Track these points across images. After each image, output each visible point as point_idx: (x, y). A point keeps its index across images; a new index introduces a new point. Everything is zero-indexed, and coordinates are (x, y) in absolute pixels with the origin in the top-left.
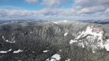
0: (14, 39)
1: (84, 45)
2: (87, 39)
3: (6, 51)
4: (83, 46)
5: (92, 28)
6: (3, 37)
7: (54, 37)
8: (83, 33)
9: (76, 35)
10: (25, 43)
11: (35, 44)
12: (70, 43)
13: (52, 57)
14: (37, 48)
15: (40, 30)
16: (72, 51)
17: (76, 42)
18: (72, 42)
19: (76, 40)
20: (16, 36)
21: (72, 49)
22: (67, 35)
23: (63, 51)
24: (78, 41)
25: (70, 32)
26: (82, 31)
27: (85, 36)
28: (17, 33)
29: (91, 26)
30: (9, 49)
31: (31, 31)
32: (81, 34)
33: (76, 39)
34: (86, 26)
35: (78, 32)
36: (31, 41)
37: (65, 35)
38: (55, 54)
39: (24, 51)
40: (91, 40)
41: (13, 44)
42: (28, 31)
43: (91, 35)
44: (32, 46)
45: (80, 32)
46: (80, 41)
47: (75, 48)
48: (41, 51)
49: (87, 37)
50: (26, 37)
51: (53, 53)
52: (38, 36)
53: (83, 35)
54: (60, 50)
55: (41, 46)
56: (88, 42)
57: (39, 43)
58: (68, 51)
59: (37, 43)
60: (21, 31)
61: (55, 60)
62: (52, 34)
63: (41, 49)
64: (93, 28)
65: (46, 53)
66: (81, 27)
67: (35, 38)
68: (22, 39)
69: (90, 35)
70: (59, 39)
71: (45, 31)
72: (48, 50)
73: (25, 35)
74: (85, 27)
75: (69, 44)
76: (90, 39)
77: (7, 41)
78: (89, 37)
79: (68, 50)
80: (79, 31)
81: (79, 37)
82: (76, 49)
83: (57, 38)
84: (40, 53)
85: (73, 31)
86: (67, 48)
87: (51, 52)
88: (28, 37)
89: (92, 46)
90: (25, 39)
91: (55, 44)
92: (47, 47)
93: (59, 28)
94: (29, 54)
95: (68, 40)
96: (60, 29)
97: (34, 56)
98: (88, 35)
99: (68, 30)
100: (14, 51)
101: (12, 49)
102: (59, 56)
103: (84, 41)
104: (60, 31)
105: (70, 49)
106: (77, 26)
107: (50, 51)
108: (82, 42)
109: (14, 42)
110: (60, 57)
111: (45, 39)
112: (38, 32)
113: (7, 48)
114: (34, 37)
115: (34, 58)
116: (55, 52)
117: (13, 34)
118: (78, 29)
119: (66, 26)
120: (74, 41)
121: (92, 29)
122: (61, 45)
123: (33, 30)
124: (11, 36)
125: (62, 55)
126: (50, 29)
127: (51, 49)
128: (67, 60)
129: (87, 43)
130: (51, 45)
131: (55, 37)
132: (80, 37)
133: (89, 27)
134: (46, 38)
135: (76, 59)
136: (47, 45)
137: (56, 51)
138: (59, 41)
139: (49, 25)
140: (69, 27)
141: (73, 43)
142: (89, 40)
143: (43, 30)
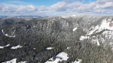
0: (14, 33)
1: (99, 42)
2: (104, 34)
3: (3, 46)
4: (98, 44)
5: (109, 21)
6: (3, 31)
7: (60, 32)
8: (97, 27)
9: (87, 30)
10: (26, 38)
11: (38, 39)
12: (81, 39)
13: (57, 56)
14: (39, 45)
15: (45, 24)
16: (83, 50)
17: (88, 39)
18: (82, 38)
19: (88, 36)
20: (16, 30)
21: (83, 46)
22: (76, 30)
23: (71, 49)
24: (90, 37)
25: (80, 27)
26: (96, 25)
27: (99, 31)
28: (18, 27)
29: (108, 19)
30: (7, 44)
31: (34, 25)
32: (94, 29)
33: (88, 34)
34: (101, 20)
35: (90, 26)
36: (33, 35)
37: (74, 30)
38: (61, 52)
39: (23, 47)
40: (109, 37)
41: (12, 39)
42: (31, 24)
43: (109, 30)
44: (34, 42)
45: (93, 27)
46: (94, 37)
47: (88, 45)
48: (44, 48)
49: (103, 33)
50: (28, 31)
51: (59, 50)
52: (42, 31)
53: (97, 30)
54: (68, 48)
55: (45, 42)
56: (104, 38)
57: (42, 38)
58: (78, 50)
59: (40, 39)
60: (22, 25)
61: (60, 60)
62: (58, 28)
63: (45, 46)
64: (111, 21)
65: (50, 50)
66: (94, 21)
67: (39, 33)
68: (23, 33)
69: (107, 30)
70: (67, 35)
71: (51, 25)
72: (53, 47)
73: (27, 29)
74: (99, 20)
75: (79, 40)
76: (108, 35)
77: (7, 35)
78: (106, 32)
79: (78, 48)
80: (92, 25)
81: (91, 33)
82: (89, 47)
83: (65, 33)
84: (42, 50)
85: (84, 26)
86: (77, 45)
87: (57, 50)
88: (31, 32)
89: (110, 43)
90: (27, 33)
91: (61, 40)
92: (52, 43)
93: (66, 22)
94: (29, 51)
95: (78, 35)
96: (68, 24)
97: (34, 53)
98: (104, 30)
99: (77, 24)
100: (12, 46)
101: (10, 45)
102: (67, 54)
103: (99, 38)
104: (68, 25)
105: (81, 47)
106: (88, 20)
107: (55, 49)
108: (97, 39)
109: (14, 36)
110: (68, 56)
111: (50, 35)
112: (43, 26)
113: (5, 43)
114: (37, 32)
115: (34, 56)
116: (61, 50)
117: (13, 28)
118: (90, 24)
119: (75, 20)
120: (86, 37)
121: (109, 23)
122: (68, 42)
123: (36, 24)
124: (11, 29)
125: (71, 54)
126: (56, 23)
127: (56, 46)
128: (77, 61)
129: (103, 41)
130: (57, 42)
131: (62, 32)
132: (93, 33)
133: (105, 21)
134: (51, 33)
135: (90, 60)
136: (52, 41)
137: (62, 48)
138: (66, 37)
139: (56, 18)
140: (80, 21)
141: (84, 39)
142: (106, 36)
143: (48, 24)
